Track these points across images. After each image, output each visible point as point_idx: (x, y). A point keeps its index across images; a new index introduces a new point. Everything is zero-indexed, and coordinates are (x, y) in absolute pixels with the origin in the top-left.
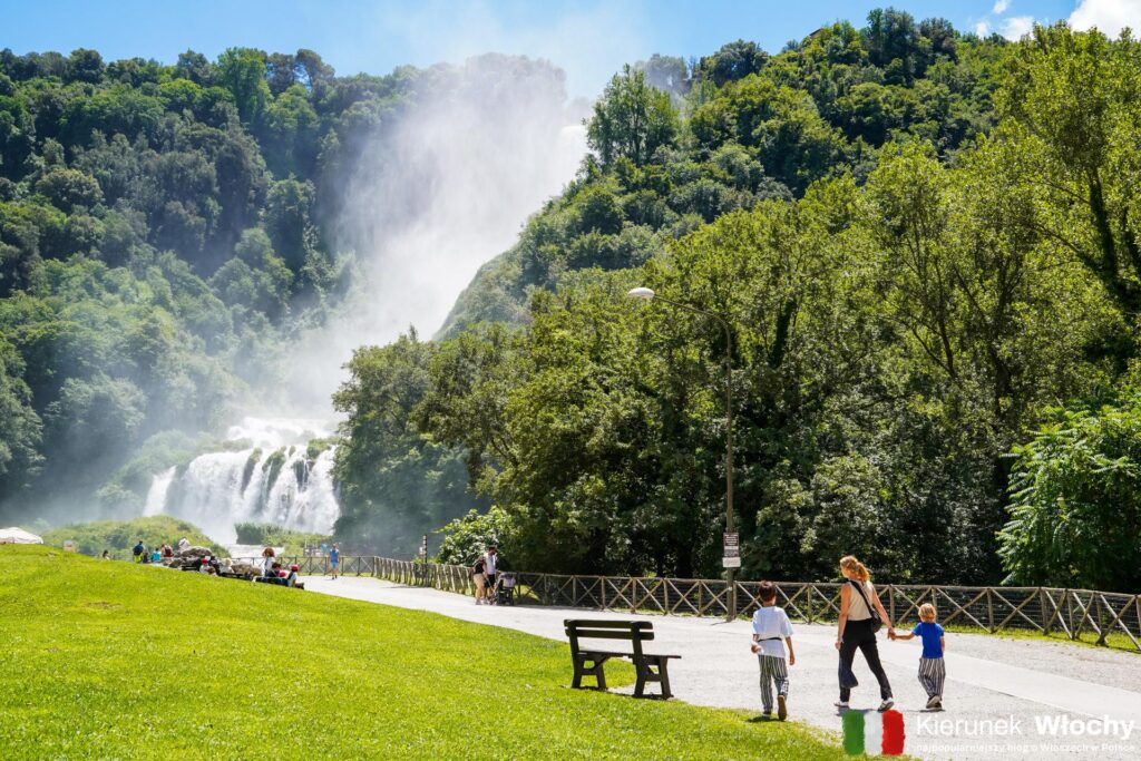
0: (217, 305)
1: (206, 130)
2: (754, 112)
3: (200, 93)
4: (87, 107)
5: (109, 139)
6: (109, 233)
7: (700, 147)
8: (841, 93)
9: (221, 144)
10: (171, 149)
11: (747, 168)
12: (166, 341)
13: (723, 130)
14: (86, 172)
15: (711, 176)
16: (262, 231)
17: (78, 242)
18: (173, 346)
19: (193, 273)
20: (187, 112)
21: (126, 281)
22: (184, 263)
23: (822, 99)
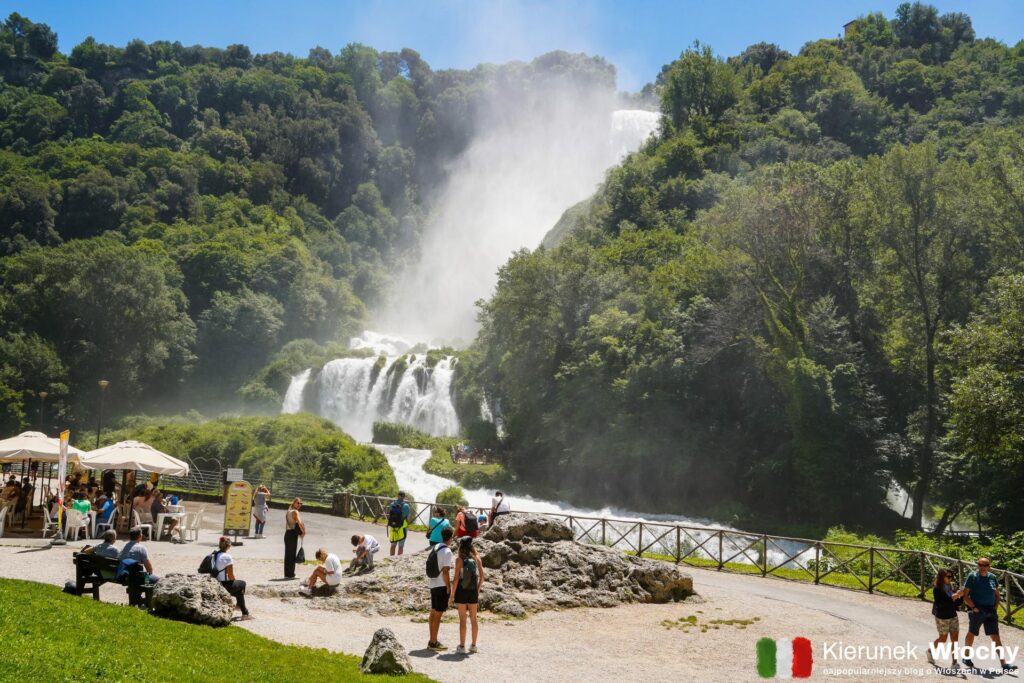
0: (340, 240)
1: (331, 103)
2: (808, 82)
3: (325, 77)
4: (239, 84)
5: (256, 108)
6: (255, 177)
7: (760, 111)
8: (882, 70)
9: (343, 115)
10: (304, 117)
11: (807, 129)
12: (302, 263)
13: (779, 100)
14: (237, 132)
15: (776, 133)
16: (373, 186)
17: (229, 184)
18: (307, 267)
19: (321, 213)
20: (316, 92)
21: (268, 216)
22: (314, 206)
23: (865, 74)
